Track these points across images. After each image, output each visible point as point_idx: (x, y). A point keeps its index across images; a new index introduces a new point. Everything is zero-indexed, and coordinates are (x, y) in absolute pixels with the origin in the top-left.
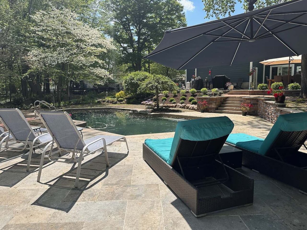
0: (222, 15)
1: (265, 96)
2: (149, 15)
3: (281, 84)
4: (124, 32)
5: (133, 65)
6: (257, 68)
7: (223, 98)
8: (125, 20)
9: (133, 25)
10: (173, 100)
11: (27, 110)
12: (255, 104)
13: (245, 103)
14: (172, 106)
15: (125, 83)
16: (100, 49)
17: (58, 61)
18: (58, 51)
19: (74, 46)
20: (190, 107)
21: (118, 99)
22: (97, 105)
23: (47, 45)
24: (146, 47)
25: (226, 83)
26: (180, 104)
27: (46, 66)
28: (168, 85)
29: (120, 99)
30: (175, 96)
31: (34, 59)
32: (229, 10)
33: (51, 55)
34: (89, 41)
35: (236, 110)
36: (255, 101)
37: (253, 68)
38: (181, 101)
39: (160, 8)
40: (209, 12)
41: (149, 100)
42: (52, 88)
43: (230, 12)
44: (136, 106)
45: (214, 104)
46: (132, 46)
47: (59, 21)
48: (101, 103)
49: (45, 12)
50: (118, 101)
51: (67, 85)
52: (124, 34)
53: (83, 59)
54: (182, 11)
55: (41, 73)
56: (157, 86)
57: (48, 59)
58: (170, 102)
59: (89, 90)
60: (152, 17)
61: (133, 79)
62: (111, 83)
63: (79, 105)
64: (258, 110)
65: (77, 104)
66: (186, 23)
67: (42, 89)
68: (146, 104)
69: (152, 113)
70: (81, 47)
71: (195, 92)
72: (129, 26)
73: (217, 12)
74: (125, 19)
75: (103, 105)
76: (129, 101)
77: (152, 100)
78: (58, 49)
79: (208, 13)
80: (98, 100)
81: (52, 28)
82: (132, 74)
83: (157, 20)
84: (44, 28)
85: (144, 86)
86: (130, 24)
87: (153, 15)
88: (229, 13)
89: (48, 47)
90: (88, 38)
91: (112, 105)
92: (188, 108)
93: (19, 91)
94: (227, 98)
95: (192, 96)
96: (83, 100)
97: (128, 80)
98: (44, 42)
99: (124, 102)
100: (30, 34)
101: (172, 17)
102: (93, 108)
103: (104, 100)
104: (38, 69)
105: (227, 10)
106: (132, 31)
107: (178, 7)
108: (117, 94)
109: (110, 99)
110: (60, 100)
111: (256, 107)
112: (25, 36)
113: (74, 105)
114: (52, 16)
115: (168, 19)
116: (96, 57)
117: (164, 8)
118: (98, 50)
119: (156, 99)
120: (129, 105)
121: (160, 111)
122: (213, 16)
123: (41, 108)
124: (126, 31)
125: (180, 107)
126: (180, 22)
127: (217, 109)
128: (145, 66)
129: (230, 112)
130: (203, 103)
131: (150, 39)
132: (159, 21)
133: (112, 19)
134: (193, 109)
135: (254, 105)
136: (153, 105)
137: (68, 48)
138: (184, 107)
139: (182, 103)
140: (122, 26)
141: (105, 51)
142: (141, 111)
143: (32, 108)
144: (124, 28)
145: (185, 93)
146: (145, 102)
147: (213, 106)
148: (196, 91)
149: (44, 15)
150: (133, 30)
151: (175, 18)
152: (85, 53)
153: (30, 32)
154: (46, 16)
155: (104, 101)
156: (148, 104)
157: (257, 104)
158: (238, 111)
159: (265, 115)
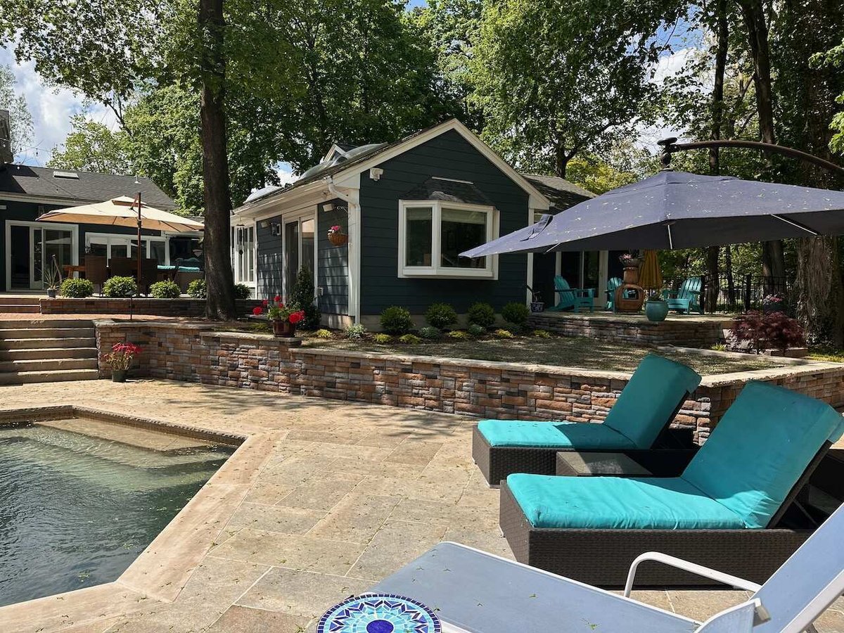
1: (134, 317)
12: (139, 343)
35: (64, 366)
36: (141, 334)
64: (154, 362)
157: (148, 344)
158: (82, 371)
159: (209, 372)
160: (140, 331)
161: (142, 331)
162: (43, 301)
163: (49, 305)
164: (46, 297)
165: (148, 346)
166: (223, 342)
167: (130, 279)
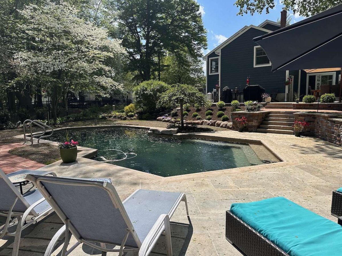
0: (258, 11)
2: (159, 15)
3: (333, 96)
4: (130, 35)
5: (141, 73)
6: (293, 76)
7: (264, 114)
8: (131, 21)
9: (140, 27)
10: (197, 115)
11: (14, 130)
12: (311, 122)
13: (298, 120)
14: (197, 123)
15: (136, 94)
16: (105, 53)
17: (54, 68)
18: (54, 54)
19: (74, 49)
20: (222, 124)
21: (127, 114)
22: (102, 121)
23: (39, 48)
24: (155, 52)
25: (261, 95)
26: (208, 121)
27: (38, 73)
28: (196, 97)
29: (130, 113)
30: (198, 110)
31: (23, 63)
32: (267, 6)
33: (44, 59)
34: (93, 42)
35: (283, 128)
36: (311, 118)
37: (289, 76)
38: (208, 117)
39: (172, 7)
40: (243, 7)
41: (166, 115)
42: (45, 100)
43: (268, 7)
44: (151, 122)
45: (256, 121)
46: (139, 51)
47: (54, 17)
48: (107, 119)
49: (36, 6)
50: (128, 116)
51: (64, 97)
52: (129, 37)
53: (85, 64)
54: (198, 10)
55: (32, 82)
56: (183, 99)
57: (41, 64)
58: (193, 117)
59: (90, 103)
60: (162, 18)
61: (146, 89)
62: (117, 94)
63: (80, 122)
64: (315, 130)
65: (77, 120)
66: (202, 25)
67: (33, 101)
68: (164, 120)
69: (179, 134)
70: (82, 51)
71: (223, 106)
72: (136, 28)
73: (252, 7)
74: (132, 19)
75: (109, 121)
76: (142, 116)
77: (169, 115)
78: (53, 53)
79: (241, 9)
80: (102, 115)
81: (46, 26)
82: (144, 84)
83: (168, 22)
84: (35, 26)
85: (166, 98)
86: (137, 25)
87: (163, 15)
88: (267, 9)
89: (41, 50)
90: (92, 38)
91: (121, 121)
92: (218, 125)
93: (4, 103)
94: (269, 113)
95: (220, 110)
96: (84, 115)
97: (139, 91)
98: (35, 44)
99: (135, 117)
100: (17, 34)
101: (186, 18)
102: (98, 126)
103: (110, 115)
104: (28, 77)
105: (264, 6)
106: (139, 34)
107: (194, 6)
108: (127, 108)
109: (117, 114)
110: (56, 116)
111: (312, 126)
112: (11, 37)
113: (73, 121)
114: (45, 11)
115: (182, 20)
116: (101, 63)
117: (177, 8)
118: (103, 55)
119: (175, 114)
120: (143, 121)
121: (187, 130)
122: (247, 13)
123: (32, 126)
124: (133, 33)
125: (208, 124)
126: (195, 23)
127: (259, 127)
128: (154, 75)
129: (276, 131)
130: (241, 120)
131: (160, 43)
132: (171, 22)
133: (115, 19)
134: (227, 127)
135: (309, 123)
136: (173, 121)
137: (66, 51)
138: (213, 125)
139: (209, 119)
140: (127, 28)
141: (112, 56)
142: (163, 131)
143: (20, 126)
144: (130, 30)
145: (211, 106)
146: (162, 118)
147: (255, 123)
148: (225, 104)
149: (35, 9)
150: (140, 32)
151: (189, 19)
152: (88, 57)
153: (17, 32)
154: (38, 11)
155: (110, 117)
156: (166, 120)
157: (314, 122)
158: (288, 131)
159: (331, 137)
160: (311, 117)
161: (312, 116)
162: (294, 104)
163: (296, 106)
164: (295, 103)
165: (314, 123)
166: (336, 123)
167: (332, 95)
